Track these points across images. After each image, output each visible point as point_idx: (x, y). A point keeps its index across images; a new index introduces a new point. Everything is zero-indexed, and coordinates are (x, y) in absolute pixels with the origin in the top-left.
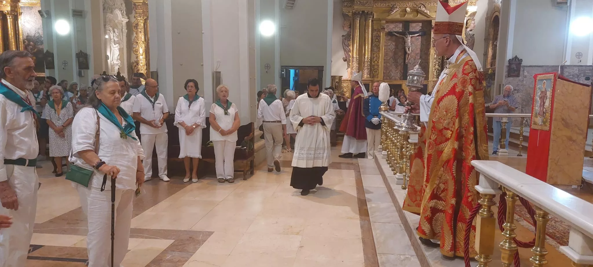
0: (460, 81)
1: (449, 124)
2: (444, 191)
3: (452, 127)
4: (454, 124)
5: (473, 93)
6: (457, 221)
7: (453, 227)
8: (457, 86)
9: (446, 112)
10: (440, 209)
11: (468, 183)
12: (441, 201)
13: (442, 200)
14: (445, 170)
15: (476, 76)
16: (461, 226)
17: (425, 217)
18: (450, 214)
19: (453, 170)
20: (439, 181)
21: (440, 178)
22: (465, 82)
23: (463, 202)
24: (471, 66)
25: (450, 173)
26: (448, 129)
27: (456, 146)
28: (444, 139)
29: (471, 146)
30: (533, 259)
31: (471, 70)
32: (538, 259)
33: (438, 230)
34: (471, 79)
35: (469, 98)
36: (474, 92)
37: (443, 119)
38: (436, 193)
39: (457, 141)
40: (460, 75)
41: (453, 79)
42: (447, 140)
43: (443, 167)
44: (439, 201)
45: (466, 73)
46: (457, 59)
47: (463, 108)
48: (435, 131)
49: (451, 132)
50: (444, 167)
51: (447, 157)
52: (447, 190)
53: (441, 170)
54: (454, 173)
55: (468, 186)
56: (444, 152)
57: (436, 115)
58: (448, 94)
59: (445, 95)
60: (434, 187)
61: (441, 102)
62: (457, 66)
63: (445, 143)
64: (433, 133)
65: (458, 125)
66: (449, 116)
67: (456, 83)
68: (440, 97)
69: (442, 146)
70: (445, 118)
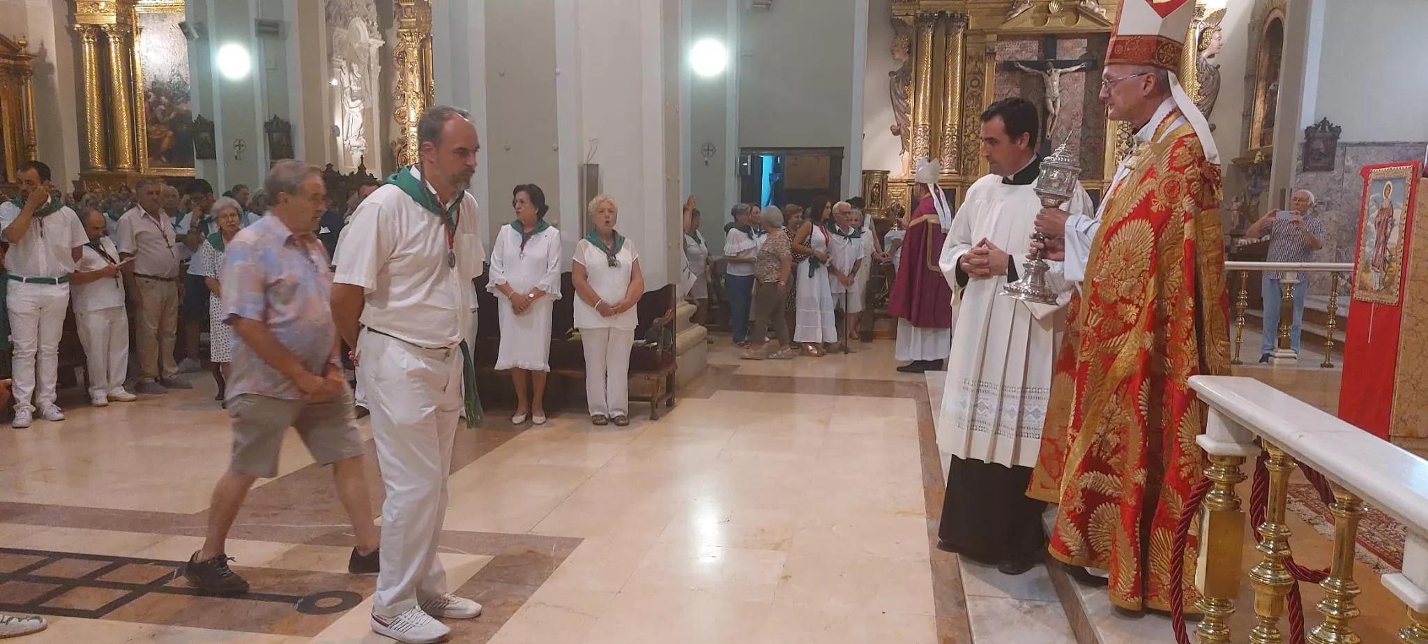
0: (1163, 185)
1: (1131, 289)
2: (1119, 450)
3: (1139, 298)
4: (1144, 290)
5: (1193, 215)
6: (1153, 527)
7: (1138, 540)
8: (1154, 197)
9: (1125, 259)
10: (1107, 494)
11: (1178, 434)
12: (1109, 475)
13: (1113, 473)
14: (1122, 402)
15: (1202, 175)
16: (1162, 537)
17: (1069, 513)
18: (1132, 508)
19: (1140, 402)
20: (1104, 427)
21: (1108, 420)
22: (1173, 189)
23: (1166, 478)
24: (1190, 148)
25: (1133, 410)
26: (1130, 302)
27: (1148, 344)
28: (1120, 325)
29: (1188, 343)
30: (1325, 605)
31: (1192, 160)
32: (1336, 605)
33: (1101, 544)
34: (1190, 181)
35: (1183, 227)
36: (1197, 213)
37: (1119, 276)
38: (1098, 454)
39: (1150, 332)
40: (1163, 170)
41: (1146, 182)
42: (1128, 327)
43: (1116, 393)
44: (1104, 476)
45: (1179, 165)
46: (1158, 132)
47: (1168, 252)
48: (1097, 307)
49: (1137, 310)
50: (1119, 392)
51: (1126, 368)
52: (1124, 448)
53: (1111, 400)
54: (1141, 407)
55: (1180, 440)
56: (1120, 355)
57: (1101, 267)
58: (1131, 217)
59: (1125, 220)
60: (1092, 441)
61: (1115, 235)
62: (1157, 148)
63: (1122, 336)
64: (1094, 312)
65: (1154, 293)
66: (1133, 270)
67: (1153, 191)
68: (1112, 225)
69: (1115, 343)
70: (1123, 276)
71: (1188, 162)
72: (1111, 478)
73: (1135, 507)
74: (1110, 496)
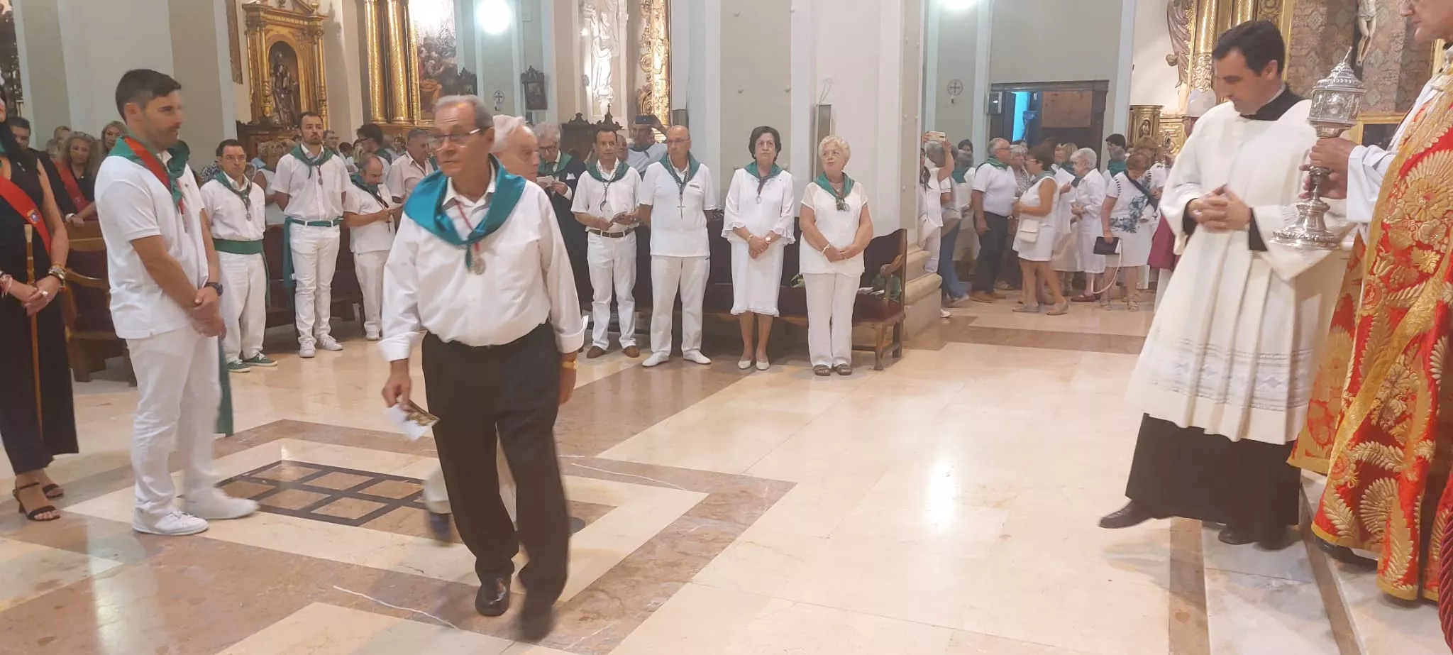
1: (1432, 233)
2: (1404, 419)
3: (1441, 243)
4: (1447, 234)
6: (1440, 506)
7: (1417, 521)
9: (1426, 197)
10: (1386, 468)
12: (1391, 447)
13: (1396, 444)
14: (1412, 363)
16: (1447, 519)
17: (1338, 488)
18: (1412, 485)
19: (1432, 363)
20: (1388, 391)
21: (1393, 383)
25: (1423, 373)
26: (1429, 247)
27: (1447, 298)
28: (1414, 274)
33: (1375, 525)
37: (1416, 218)
38: (1378, 423)
42: (1424, 277)
43: (1405, 352)
44: (1385, 448)
48: (1387, 252)
49: (1438, 257)
50: (1409, 352)
51: (1420, 324)
52: (1410, 416)
53: (1397, 361)
54: (1433, 370)
56: (1411, 310)
57: (1394, 207)
58: (1436, 148)
59: (1428, 151)
60: (1372, 407)
61: (1413, 169)
63: (1417, 286)
64: (1382, 259)
66: (1435, 210)
68: (1411, 157)
69: (1407, 295)
70: (1423, 216)
72: (1393, 451)
73: (1417, 483)
74: (1390, 470)
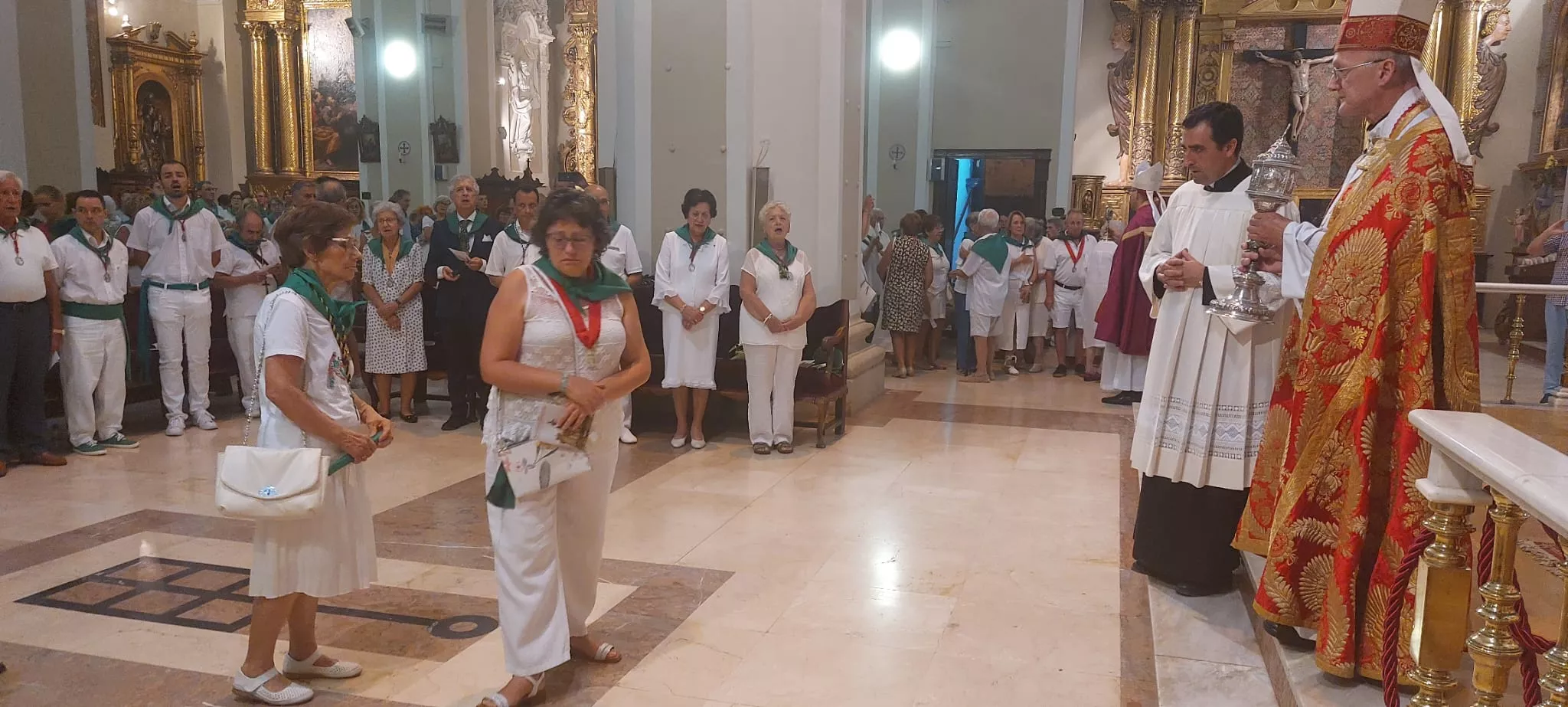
0: (1400, 188)
1: (1360, 309)
2: (1340, 495)
3: (1368, 319)
4: (1373, 311)
5: (1435, 223)
6: (1371, 582)
7: (1353, 598)
8: (1389, 203)
9: (1353, 274)
10: (1324, 544)
11: (1404, 477)
12: (1328, 523)
13: (1332, 521)
14: (1345, 439)
15: (1448, 177)
16: (1379, 594)
17: (1278, 564)
18: (1347, 561)
19: (1362, 439)
20: (1323, 467)
21: (1328, 459)
22: (1414, 191)
23: (1388, 529)
24: (1434, 146)
25: (1356, 448)
26: (1357, 323)
27: (1375, 374)
28: (1345, 351)
29: (1421, 373)
30: (1549, 680)
31: (1437, 159)
32: (1562, 681)
33: (1314, 604)
34: (1432, 185)
35: (1422, 238)
36: (1440, 221)
37: (1345, 294)
38: (1314, 498)
39: (1379, 359)
40: (1400, 172)
41: (1380, 185)
42: (1355, 353)
43: (1338, 428)
44: (1323, 525)
45: (1420, 166)
46: (1397, 128)
47: (1403, 267)
48: (1318, 328)
49: (1366, 333)
50: (1342, 428)
51: (1351, 400)
52: (1344, 492)
53: (1331, 436)
54: (1363, 446)
55: (1405, 484)
56: (1343, 385)
57: (1324, 283)
58: (1361, 226)
59: (1354, 228)
60: (1308, 483)
61: (1341, 246)
62: (1394, 147)
63: (1348, 362)
64: (1314, 335)
65: (1384, 315)
66: (1361, 286)
67: (1388, 195)
68: (1338, 234)
69: (1338, 372)
70: (1350, 293)
71: (1432, 162)
72: (1330, 527)
73: (1352, 559)
74: (1328, 547)
